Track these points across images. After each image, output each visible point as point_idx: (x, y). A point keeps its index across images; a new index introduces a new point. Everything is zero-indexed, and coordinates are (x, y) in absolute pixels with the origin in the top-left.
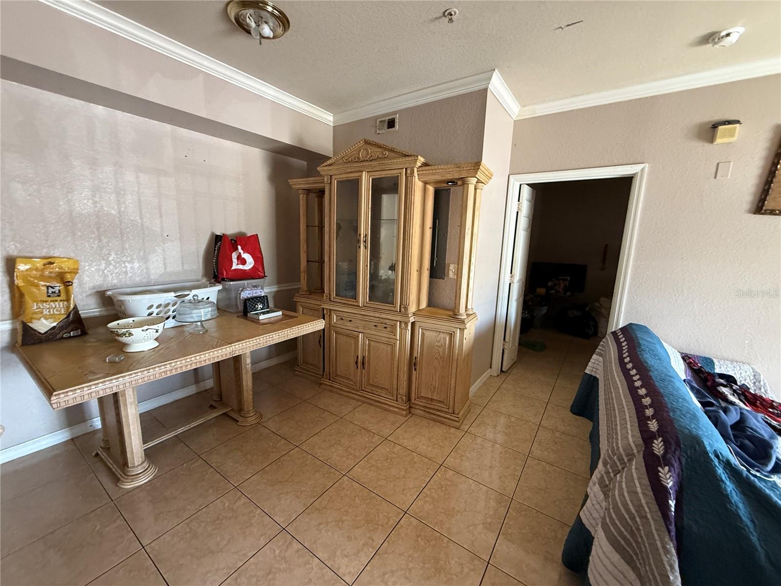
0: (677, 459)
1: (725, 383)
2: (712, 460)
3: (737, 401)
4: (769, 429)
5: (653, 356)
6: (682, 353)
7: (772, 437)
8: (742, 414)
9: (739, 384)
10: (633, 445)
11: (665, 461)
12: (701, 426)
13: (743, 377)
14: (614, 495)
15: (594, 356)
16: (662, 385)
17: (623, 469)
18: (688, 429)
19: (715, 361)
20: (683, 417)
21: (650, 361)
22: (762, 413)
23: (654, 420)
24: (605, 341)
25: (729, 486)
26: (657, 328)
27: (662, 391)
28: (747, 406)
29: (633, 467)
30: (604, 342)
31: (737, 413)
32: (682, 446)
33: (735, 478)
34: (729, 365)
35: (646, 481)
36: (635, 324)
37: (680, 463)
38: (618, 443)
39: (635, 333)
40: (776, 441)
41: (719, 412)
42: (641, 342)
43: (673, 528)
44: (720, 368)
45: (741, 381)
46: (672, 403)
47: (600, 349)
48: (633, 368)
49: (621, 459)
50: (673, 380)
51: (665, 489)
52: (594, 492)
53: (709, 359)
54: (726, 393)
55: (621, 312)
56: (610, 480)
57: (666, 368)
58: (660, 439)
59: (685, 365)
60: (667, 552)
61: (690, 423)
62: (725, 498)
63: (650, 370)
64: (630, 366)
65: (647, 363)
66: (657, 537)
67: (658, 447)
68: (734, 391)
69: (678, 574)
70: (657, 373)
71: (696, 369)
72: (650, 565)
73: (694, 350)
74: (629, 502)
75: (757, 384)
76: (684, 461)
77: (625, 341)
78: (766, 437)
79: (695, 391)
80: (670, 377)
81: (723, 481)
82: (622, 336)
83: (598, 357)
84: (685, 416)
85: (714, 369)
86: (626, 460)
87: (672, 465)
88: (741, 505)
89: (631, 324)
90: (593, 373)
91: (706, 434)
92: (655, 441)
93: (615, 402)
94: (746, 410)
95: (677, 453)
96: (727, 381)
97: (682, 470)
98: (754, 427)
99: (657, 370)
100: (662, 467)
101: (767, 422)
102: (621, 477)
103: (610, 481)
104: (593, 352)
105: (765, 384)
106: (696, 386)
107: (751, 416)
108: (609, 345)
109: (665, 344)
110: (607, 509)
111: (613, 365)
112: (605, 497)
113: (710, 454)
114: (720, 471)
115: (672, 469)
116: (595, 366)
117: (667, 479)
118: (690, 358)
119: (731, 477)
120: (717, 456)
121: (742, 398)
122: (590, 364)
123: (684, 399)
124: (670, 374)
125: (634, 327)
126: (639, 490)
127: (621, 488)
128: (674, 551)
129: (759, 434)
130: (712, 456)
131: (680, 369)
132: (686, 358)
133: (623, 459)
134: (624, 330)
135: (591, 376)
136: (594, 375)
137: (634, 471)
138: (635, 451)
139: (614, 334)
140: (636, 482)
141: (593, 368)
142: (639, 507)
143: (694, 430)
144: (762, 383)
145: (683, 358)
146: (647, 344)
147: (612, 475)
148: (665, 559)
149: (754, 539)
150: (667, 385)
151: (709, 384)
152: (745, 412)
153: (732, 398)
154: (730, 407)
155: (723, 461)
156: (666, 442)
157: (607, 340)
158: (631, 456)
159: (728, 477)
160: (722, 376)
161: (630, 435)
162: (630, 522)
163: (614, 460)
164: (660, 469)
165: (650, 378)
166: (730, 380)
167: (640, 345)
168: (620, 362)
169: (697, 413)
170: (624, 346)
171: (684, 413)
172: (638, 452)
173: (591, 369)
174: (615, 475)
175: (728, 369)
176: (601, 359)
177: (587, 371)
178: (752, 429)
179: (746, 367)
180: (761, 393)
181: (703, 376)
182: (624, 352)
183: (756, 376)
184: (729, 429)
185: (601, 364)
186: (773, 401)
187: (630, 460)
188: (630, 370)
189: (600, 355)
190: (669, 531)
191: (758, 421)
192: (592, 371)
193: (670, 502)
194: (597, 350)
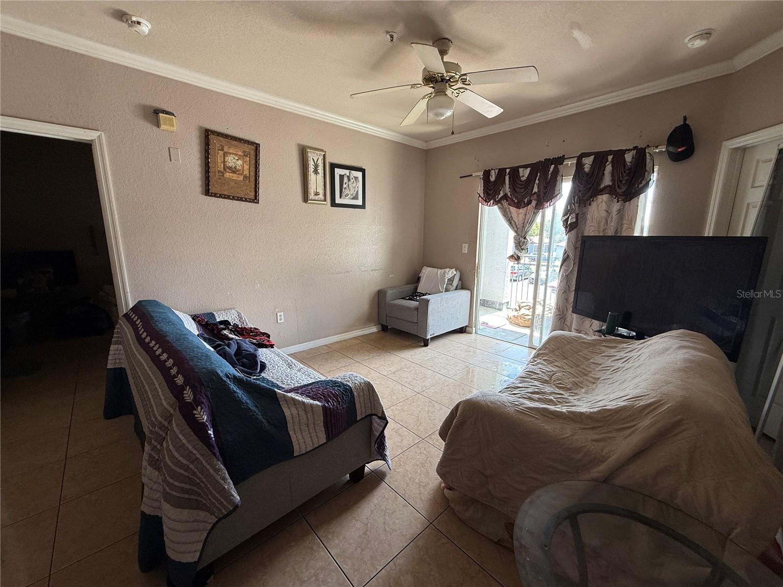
0: (204, 396)
1: (224, 327)
2: (225, 382)
3: (234, 336)
4: (253, 346)
5: (167, 324)
6: (191, 316)
7: (256, 350)
8: (237, 343)
9: (232, 324)
10: (168, 407)
11: (197, 402)
12: (213, 361)
13: (232, 318)
14: (166, 464)
15: (112, 347)
16: (178, 344)
17: (166, 434)
18: (205, 368)
19: (215, 313)
20: (200, 361)
21: (166, 328)
22: (248, 338)
23: (179, 375)
24: (119, 326)
25: (240, 393)
26: (166, 299)
27: (179, 348)
28: (240, 337)
29: (174, 425)
30: (118, 328)
31: (235, 344)
32: (205, 383)
33: (241, 385)
34: (224, 314)
35: (188, 430)
36: (144, 301)
37: (207, 397)
38: (155, 414)
39: (146, 308)
40: (258, 352)
41: (225, 348)
42: (153, 315)
43: (217, 450)
44: (219, 317)
45: (233, 322)
46: (189, 355)
47: (116, 338)
48: (151, 340)
49: (162, 427)
50: (186, 336)
51: (204, 425)
52: (147, 477)
53: (211, 313)
54: (227, 334)
55: (127, 293)
56: (159, 452)
57: (179, 329)
58: (188, 387)
59: (196, 324)
60: (217, 471)
61: (205, 363)
62: (239, 402)
63: (167, 336)
64: (148, 340)
65: (162, 330)
66: (208, 467)
67: (188, 395)
68: (231, 330)
69: (230, 480)
70: (172, 336)
71: (204, 324)
72: (211, 492)
73: (199, 311)
74: (180, 458)
75: (241, 320)
76: (209, 394)
77: (138, 319)
78: (252, 351)
79: (207, 341)
80: (185, 335)
81: (235, 392)
82: (134, 315)
83: (117, 346)
84: (200, 360)
85: (216, 319)
86: (166, 424)
87: (202, 403)
88: (248, 401)
89: (140, 302)
90: (117, 365)
91: (217, 366)
92: (185, 392)
93: (143, 379)
94: (239, 339)
95: (203, 391)
96: (225, 325)
97: (210, 402)
98: (246, 349)
99: (172, 334)
100: (196, 410)
101: (251, 343)
102: (167, 442)
103: (159, 455)
104: (110, 343)
105: (245, 319)
106: (208, 336)
107: (242, 342)
108: (124, 329)
109: (177, 312)
110: (165, 480)
111: (132, 346)
112: (159, 472)
113: (223, 378)
114: (233, 386)
115: (203, 405)
116: (116, 357)
117: (202, 416)
118: (198, 317)
119: (239, 386)
120: (228, 377)
121: (236, 333)
122: (110, 357)
123: (198, 347)
124: (183, 333)
125: (143, 303)
126: (184, 441)
127: (169, 451)
128: (222, 467)
129: (249, 351)
130: (225, 379)
131: (192, 327)
132: (195, 318)
133: (164, 425)
134: (135, 309)
135: (115, 369)
136: (120, 367)
137: (175, 429)
138: (172, 411)
139: (126, 316)
140: (180, 436)
141: (116, 359)
142: (189, 456)
143: (209, 366)
144: (243, 319)
145: (193, 319)
146: (158, 315)
147: (159, 447)
148: (218, 478)
149: (260, 417)
150: (183, 342)
151: (215, 332)
152: (239, 341)
153: (231, 336)
154: (230, 341)
155: (231, 378)
156: (193, 388)
157: (121, 326)
158: (169, 418)
159: (238, 387)
160: (221, 322)
161: (164, 399)
162: (186, 474)
163: (156, 432)
164: (195, 412)
165: (168, 342)
166: (226, 323)
167: (152, 317)
168: (138, 340)
169: (209, 354)
170: (138, 324)
171: (199, 357)
172: (174, 410)
173: (113, 361)
174: (162, 445)
175: (224, 316)
176: (121, 347)
177: (109, 366)
178: (244, 350)
179: (233, 311)
180: (245, 326)
181: (210, 328)
182: (140, 329)
183: (239, 315)
184: (233, 357)
185: (122, 352)
186: (251, 328)
187: (170, 422)
188: (149, 343)
189: (117, 343)
190: (215, 454)
191: (247, 344)
192: (115, 363)
193: (209, 432)
194: (113, 340)
